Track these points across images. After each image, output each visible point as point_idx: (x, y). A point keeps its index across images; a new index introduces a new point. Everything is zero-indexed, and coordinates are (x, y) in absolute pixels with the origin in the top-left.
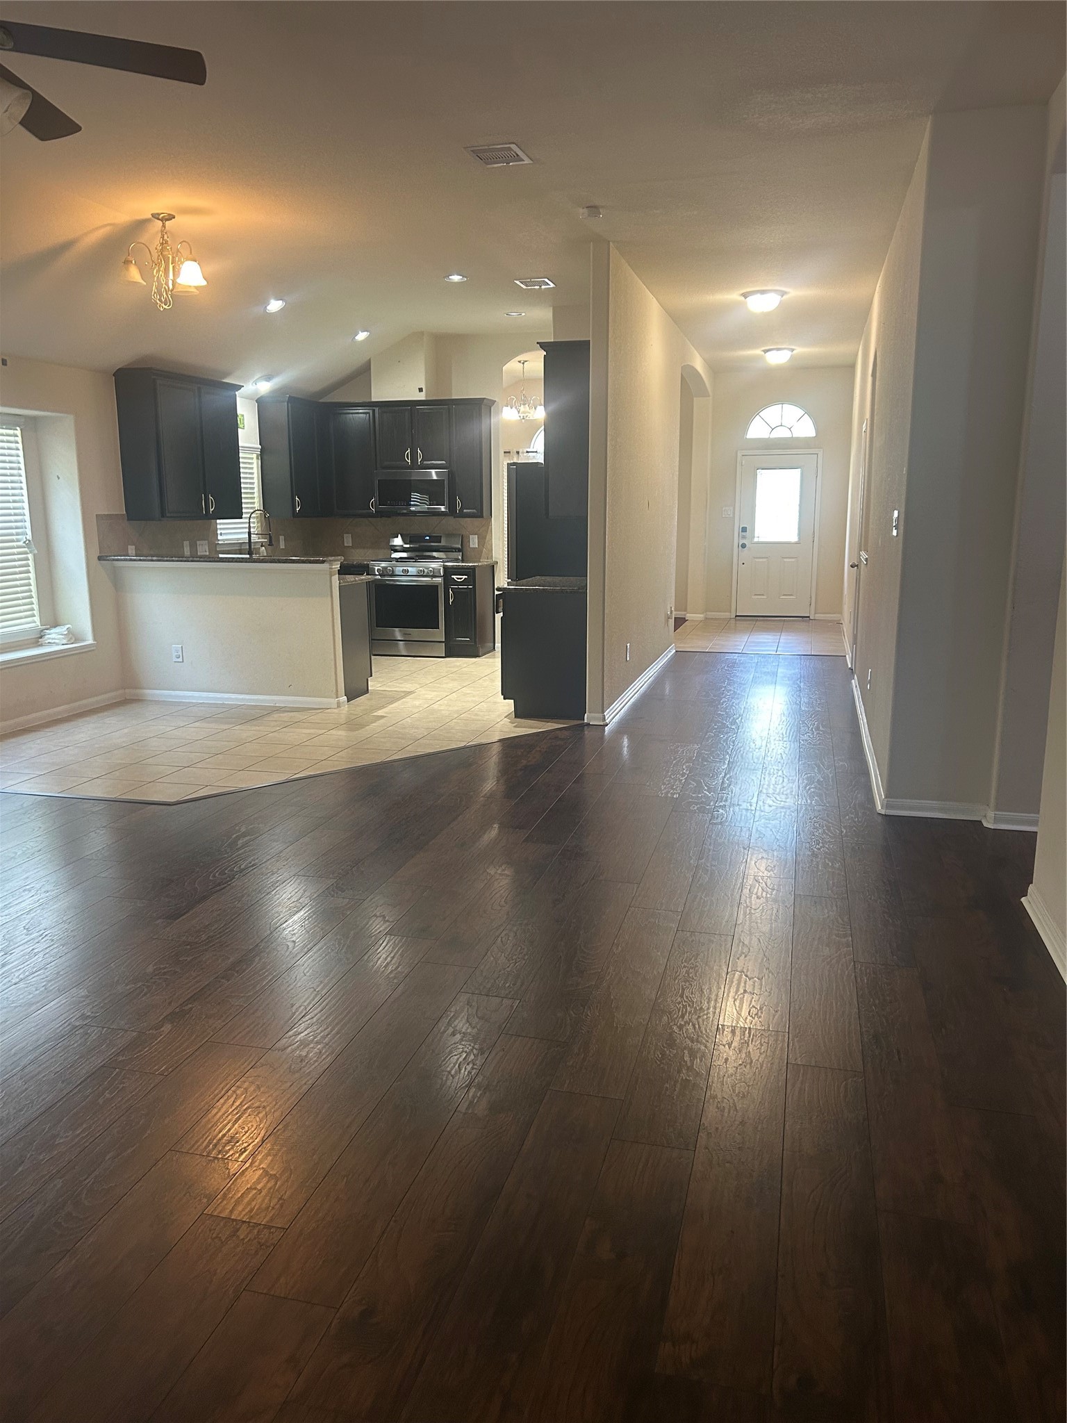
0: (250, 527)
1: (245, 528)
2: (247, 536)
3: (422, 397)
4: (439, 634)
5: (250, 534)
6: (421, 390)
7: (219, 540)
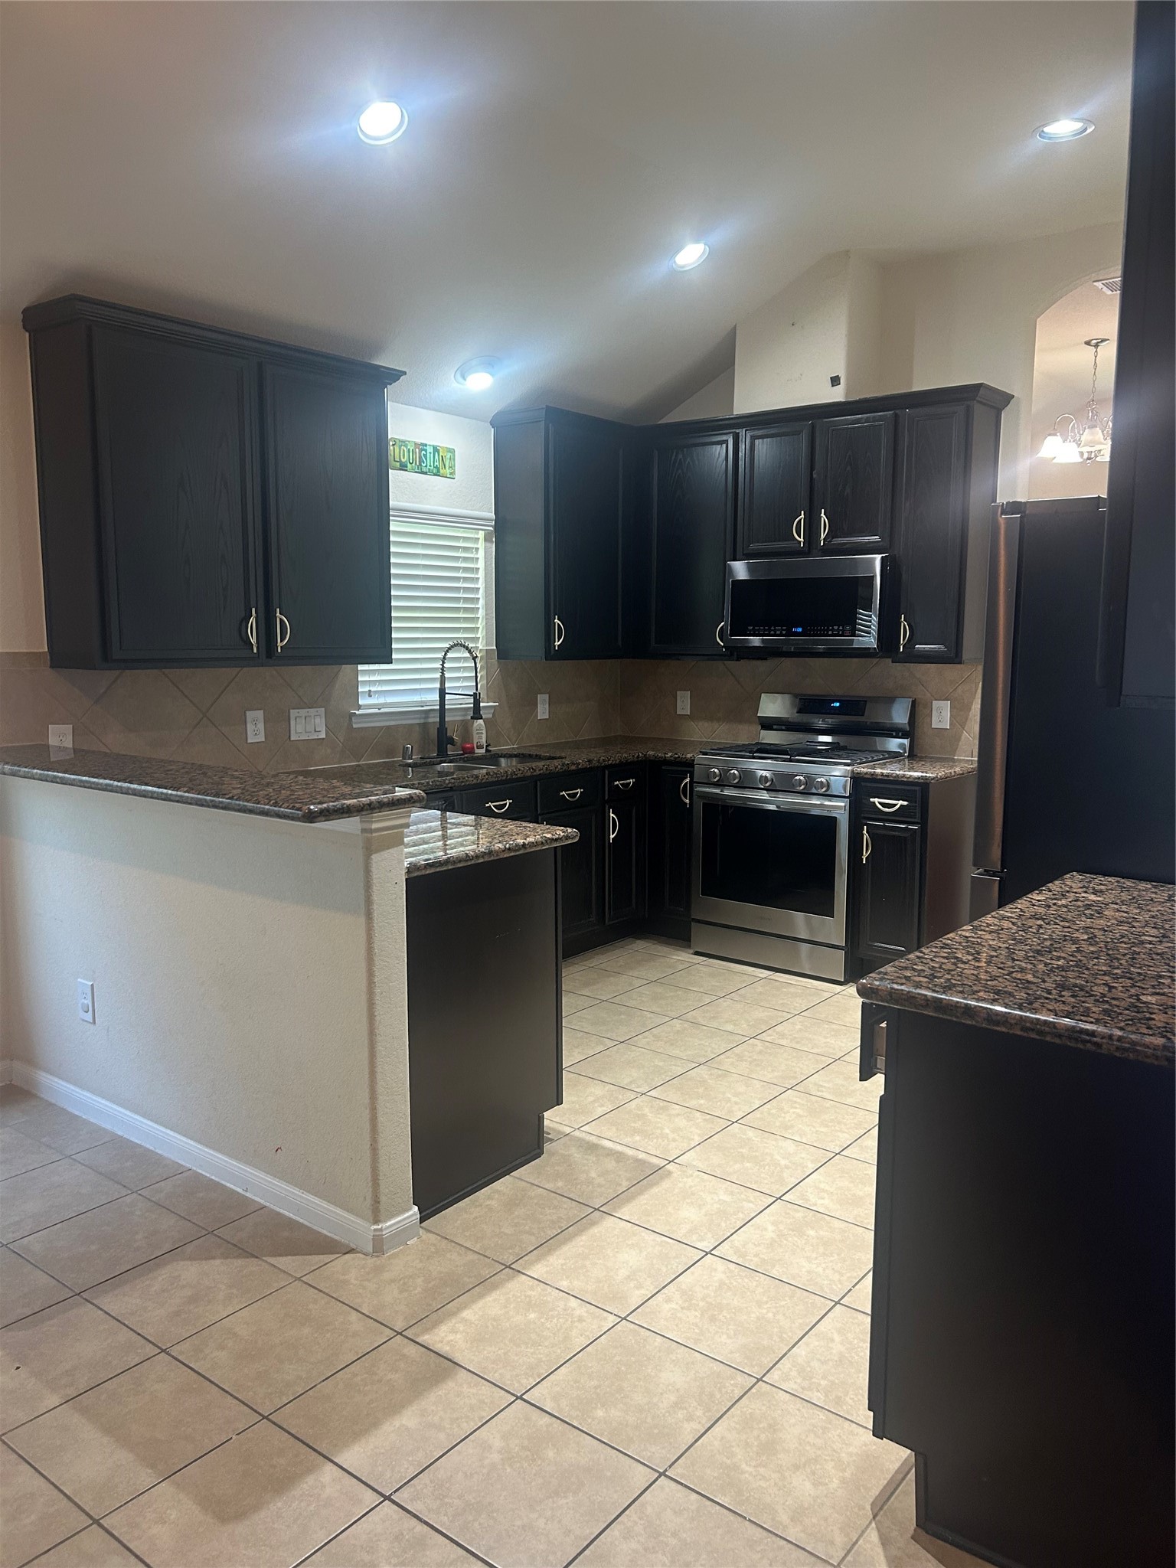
0: (443, 680)
1: (433, 680)
2: (437, 697)
3: (837, 395)
4: (834, 928)
5: (442, 693)
6: (835, 381)
7: (359, 707)
